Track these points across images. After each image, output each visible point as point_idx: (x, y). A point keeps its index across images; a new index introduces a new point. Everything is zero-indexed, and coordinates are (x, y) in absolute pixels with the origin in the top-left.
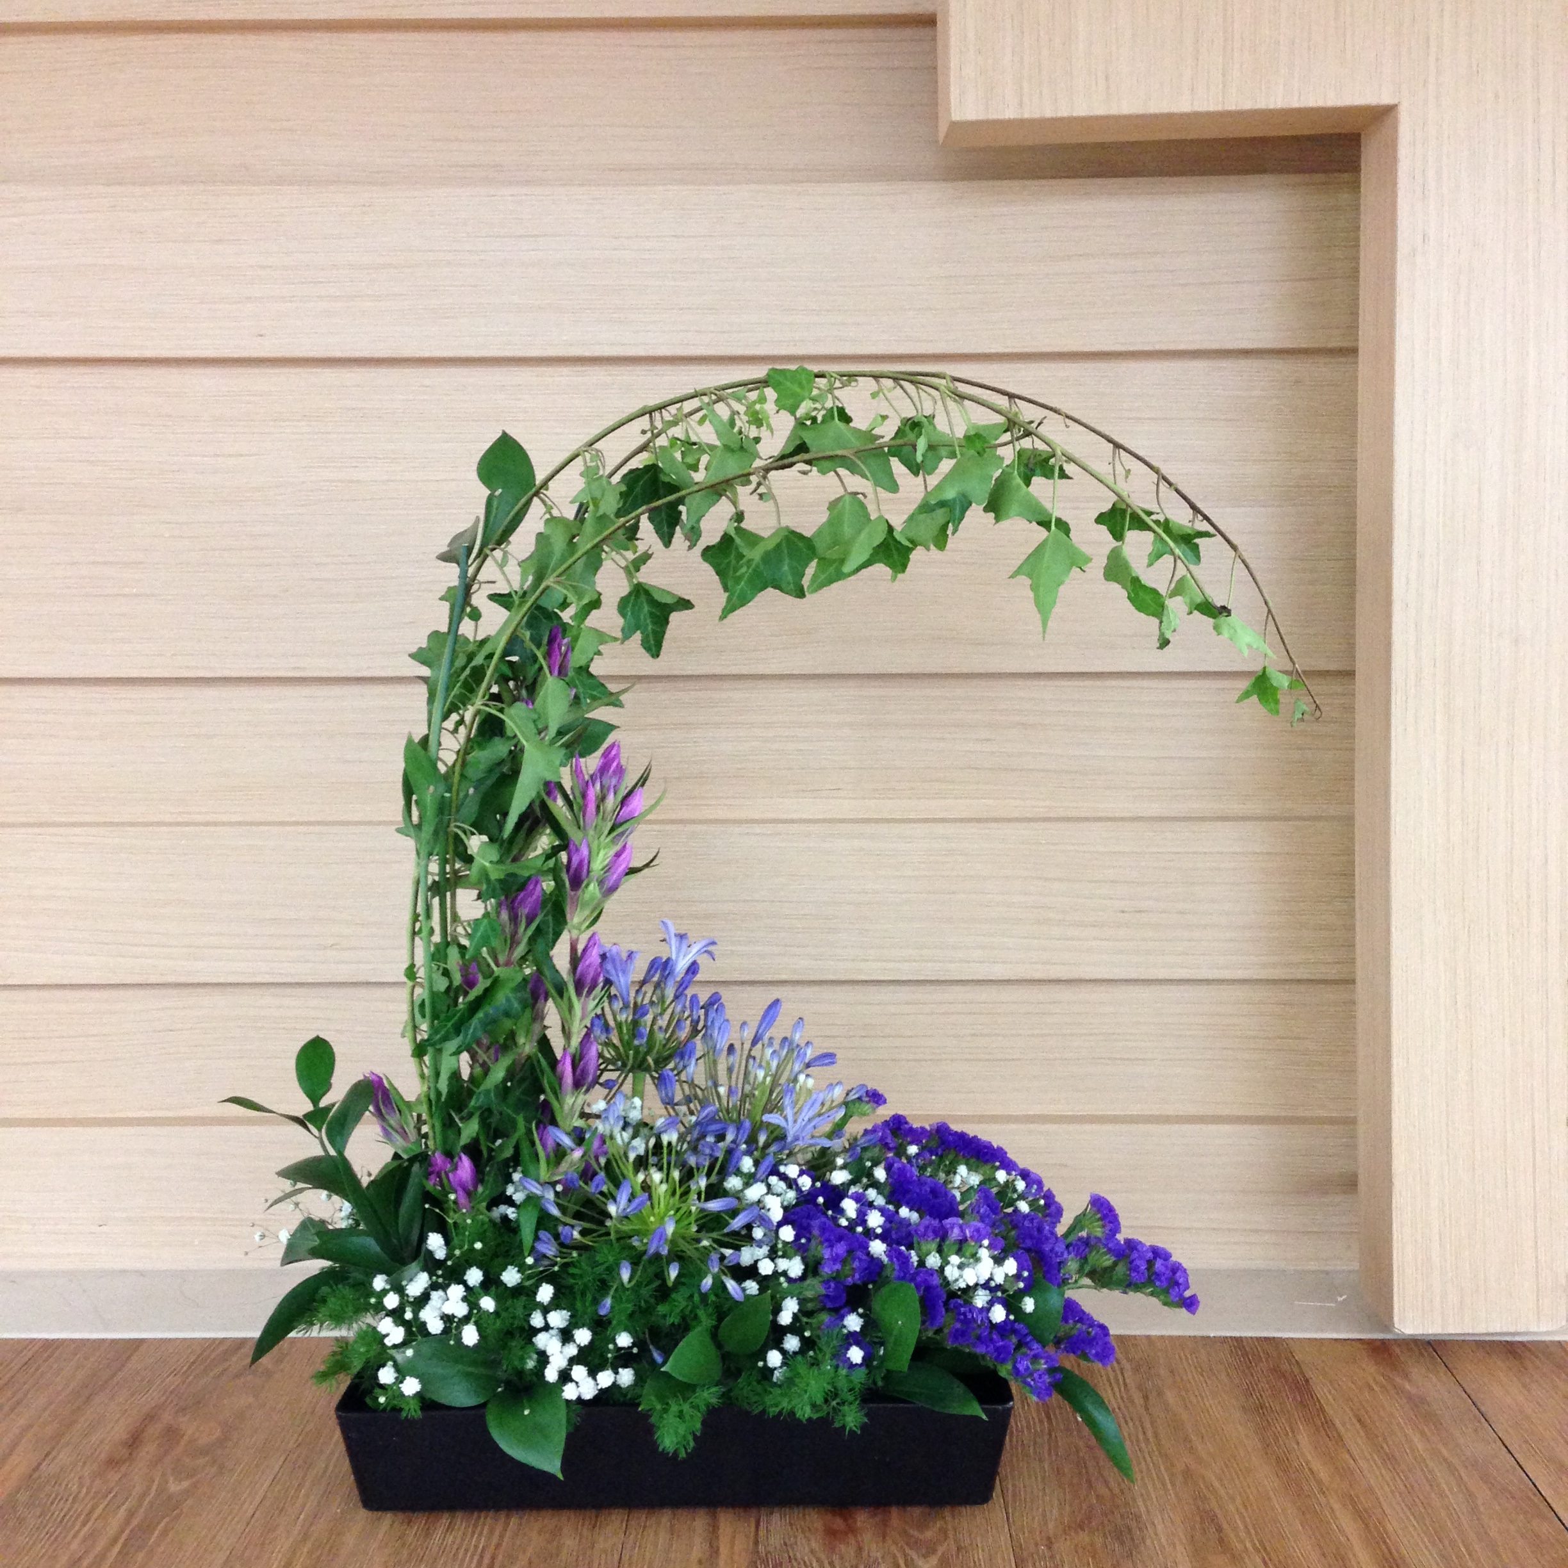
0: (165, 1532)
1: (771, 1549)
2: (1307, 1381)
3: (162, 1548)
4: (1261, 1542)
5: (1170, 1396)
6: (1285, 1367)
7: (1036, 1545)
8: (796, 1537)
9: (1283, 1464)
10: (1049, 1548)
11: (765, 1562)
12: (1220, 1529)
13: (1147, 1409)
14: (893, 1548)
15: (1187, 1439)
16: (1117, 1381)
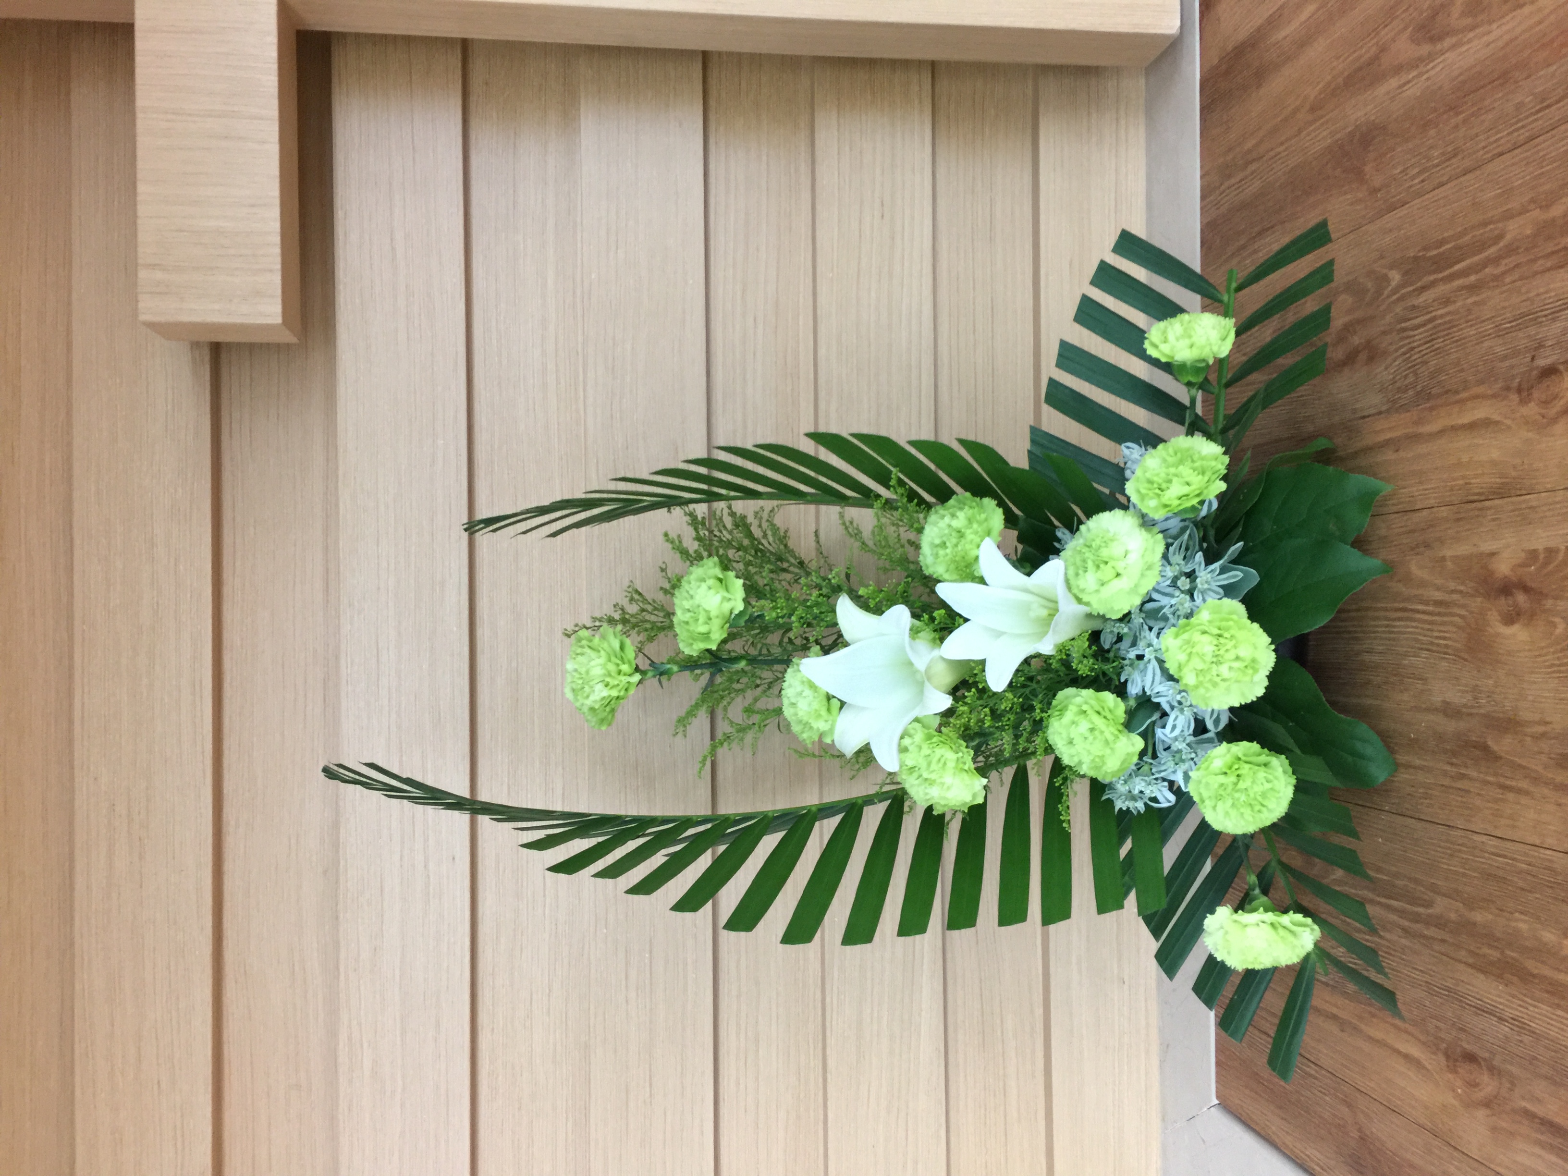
0: (1379, 870)
1: (1385, 399)
2: (1236, 48)
3: (1394, 869)
4: (1370, 34)
5: (1249, 145)
6: (1224, 67)
7: (1376, 201)
8: (1375, 385)
9: (1303, 42)
10: (1380, 190)
11: (1394, 402)
12: (1360, 69)
13: (1262, 157)
14: (1381, 308)
15: (1286, 119)
16: (1239, 188)
